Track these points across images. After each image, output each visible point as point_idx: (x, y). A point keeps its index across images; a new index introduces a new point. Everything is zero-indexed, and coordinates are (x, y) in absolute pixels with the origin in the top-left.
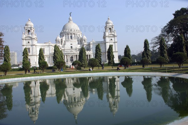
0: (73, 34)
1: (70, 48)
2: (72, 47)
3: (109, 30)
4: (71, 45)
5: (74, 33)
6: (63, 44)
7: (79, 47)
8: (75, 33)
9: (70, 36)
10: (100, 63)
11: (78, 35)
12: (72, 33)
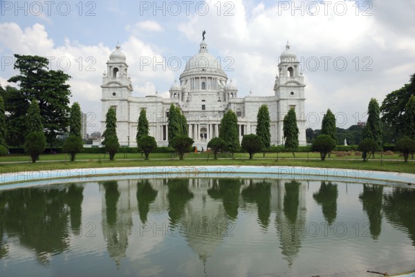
0: (209, 78)
1: (201, 110)
2: (204, 107)
3: (288, 72)
4: (203, 103)
5: (210, 76)
6: (186, 99)
7: (220, 107)
8: (213, 77)
9: (201, 81)
10: (268, 145)
11: (218, 81)
12: (207, 76)
